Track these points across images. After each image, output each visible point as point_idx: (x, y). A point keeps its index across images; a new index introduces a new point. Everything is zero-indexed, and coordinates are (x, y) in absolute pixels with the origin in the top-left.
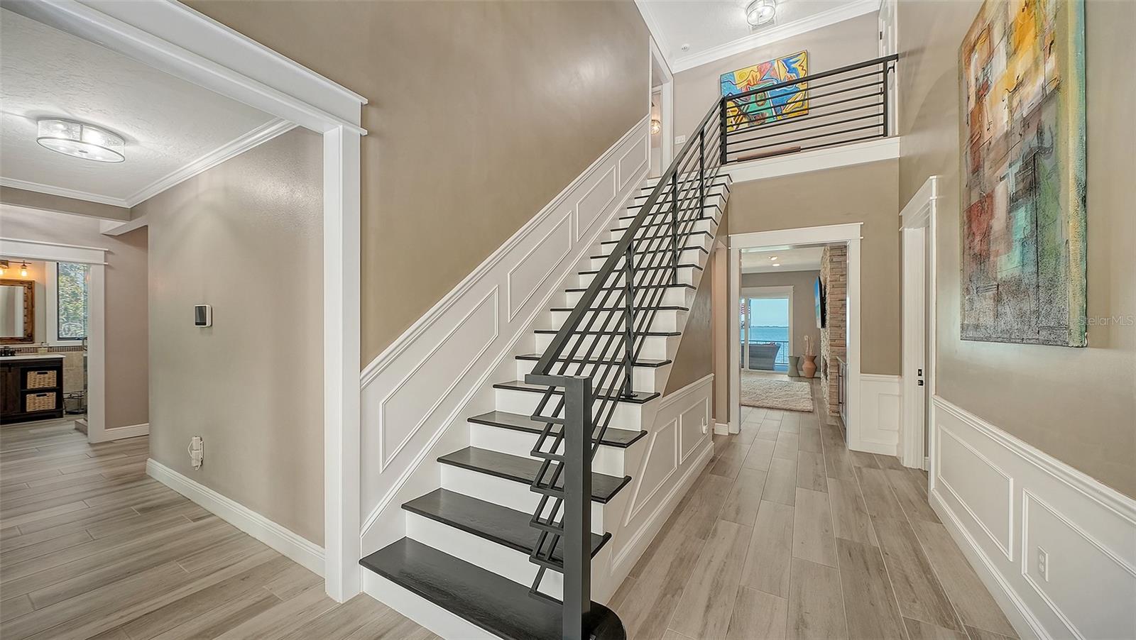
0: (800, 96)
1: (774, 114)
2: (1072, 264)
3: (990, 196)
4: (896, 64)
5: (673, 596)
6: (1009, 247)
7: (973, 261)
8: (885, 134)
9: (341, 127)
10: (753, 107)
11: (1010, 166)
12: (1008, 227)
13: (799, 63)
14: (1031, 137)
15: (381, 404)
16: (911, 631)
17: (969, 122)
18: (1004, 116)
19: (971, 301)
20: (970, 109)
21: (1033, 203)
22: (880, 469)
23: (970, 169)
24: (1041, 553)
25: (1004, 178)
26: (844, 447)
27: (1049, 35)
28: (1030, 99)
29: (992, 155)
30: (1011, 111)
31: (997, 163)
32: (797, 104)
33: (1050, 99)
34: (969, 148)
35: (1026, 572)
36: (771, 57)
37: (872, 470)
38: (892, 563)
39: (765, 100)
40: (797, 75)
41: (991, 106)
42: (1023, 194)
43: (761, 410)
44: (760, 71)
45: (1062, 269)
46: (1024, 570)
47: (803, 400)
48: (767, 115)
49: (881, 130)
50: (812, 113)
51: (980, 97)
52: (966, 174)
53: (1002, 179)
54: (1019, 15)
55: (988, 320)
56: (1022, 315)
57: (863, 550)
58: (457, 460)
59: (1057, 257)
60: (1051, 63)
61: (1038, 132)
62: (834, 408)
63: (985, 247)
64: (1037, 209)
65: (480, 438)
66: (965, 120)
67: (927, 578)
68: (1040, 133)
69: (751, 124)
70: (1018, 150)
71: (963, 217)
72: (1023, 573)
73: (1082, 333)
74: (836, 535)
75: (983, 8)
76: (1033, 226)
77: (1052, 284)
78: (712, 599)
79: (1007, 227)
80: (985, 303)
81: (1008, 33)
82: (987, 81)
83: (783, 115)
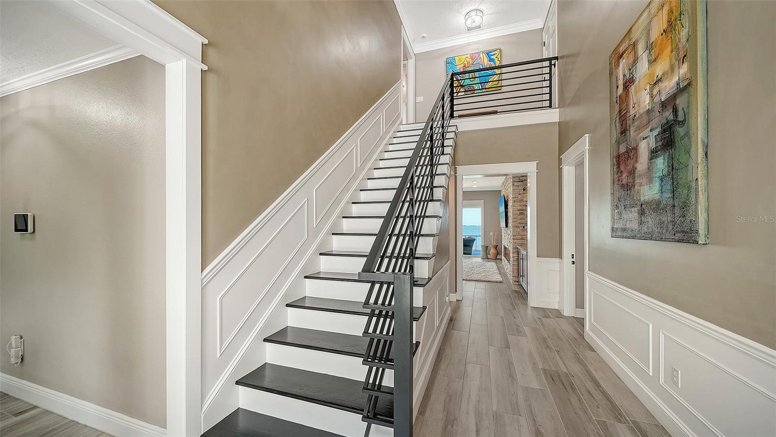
0: (496, 78)
1: (481, 88)
2: (700, 193)
3: (636, 149)
4: (556, 62)
5: (452, 426)
6: (650, 181)
7: (621, 189)
8: (550, 106)
9: (184, 61)
10: (467, 82)
11: (651, 130)
12: (650, 169)
13: (496, 56)
14: (668, 114)
15: (218, 298)
16: (602, 428)
17: (618, 102)
18: (647, 99)
19: (620, 213)
20: (619, 94)
21: (669, 155)
22: (551, 318)
23: (619, 131)
24: (674, 370)
25: (646, 138)
26: (526, 304)
27: (683, 51)
28: (667, 90)
29: (636, 124)
30: (652, 97)
31: (639, 129)
32: (494, 83)
33: (683, 91)
34: (618, 118)
35: (663, 382)
36: (479, 50)
37: (547, 319)
38: (578, 383)
39: (475, 78)
40: (495, 64)
41: (636, 92)
42: (661, 148)
43: (471, 282)
44: (472, 58)
45: (693, 196)
46: (662, 381)
47: (495, 274)
48: (476, 88)
49: (547, 103)
50: (504, 89)
51: (626, 87)
52: (615, 134)
53: (644, 139)
54: (658, 37)
55: (634, 225)
56: (661, 223)
57: (559, 376)
58: (278, 338)
59: (689, 188)
60: (684, 69)
61: (673, 111)
62: (516, 279)
63: (631, 180)
64: (672, 158)
65: (296, 319)
66: (615, 100)
67: (600, 390)
68: (675, 111)
69: (466, 93)
70: (658, 121)
71: (613, 161)
72: (661, 383)
73: (706, 236)
74: (541, 367)
75: (630, 31)
76: (669, 168)
77: (685, 206)
78: (478, 424)
79: (648, 169)
80: (632, 215)
81: (650, 47)
82: (632, 77)
83: (486, 89)
